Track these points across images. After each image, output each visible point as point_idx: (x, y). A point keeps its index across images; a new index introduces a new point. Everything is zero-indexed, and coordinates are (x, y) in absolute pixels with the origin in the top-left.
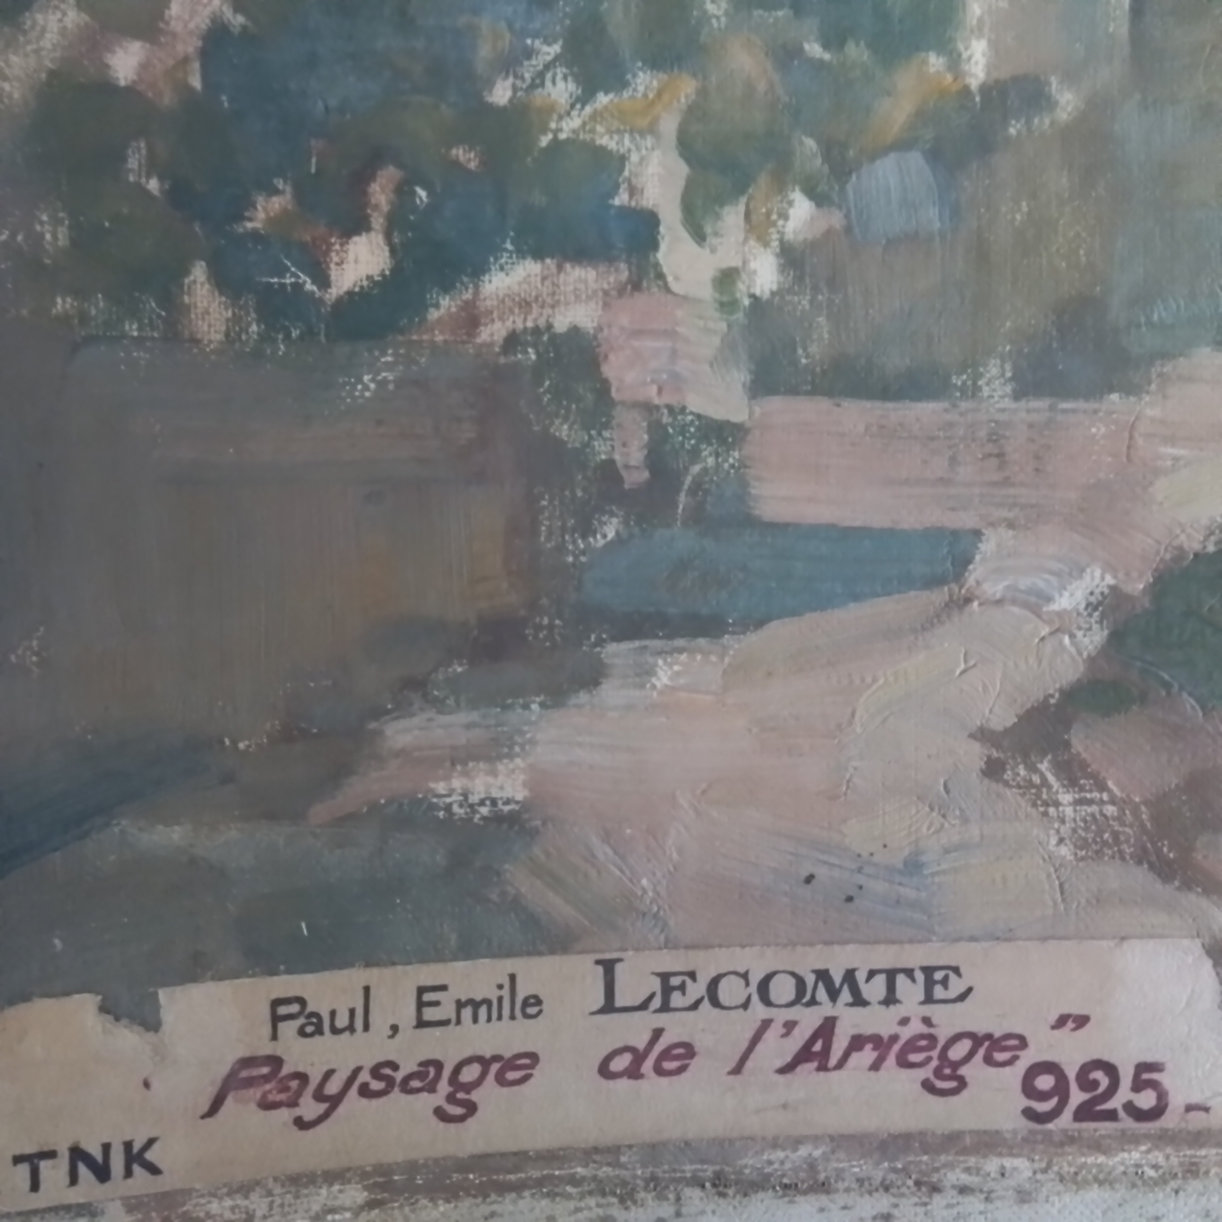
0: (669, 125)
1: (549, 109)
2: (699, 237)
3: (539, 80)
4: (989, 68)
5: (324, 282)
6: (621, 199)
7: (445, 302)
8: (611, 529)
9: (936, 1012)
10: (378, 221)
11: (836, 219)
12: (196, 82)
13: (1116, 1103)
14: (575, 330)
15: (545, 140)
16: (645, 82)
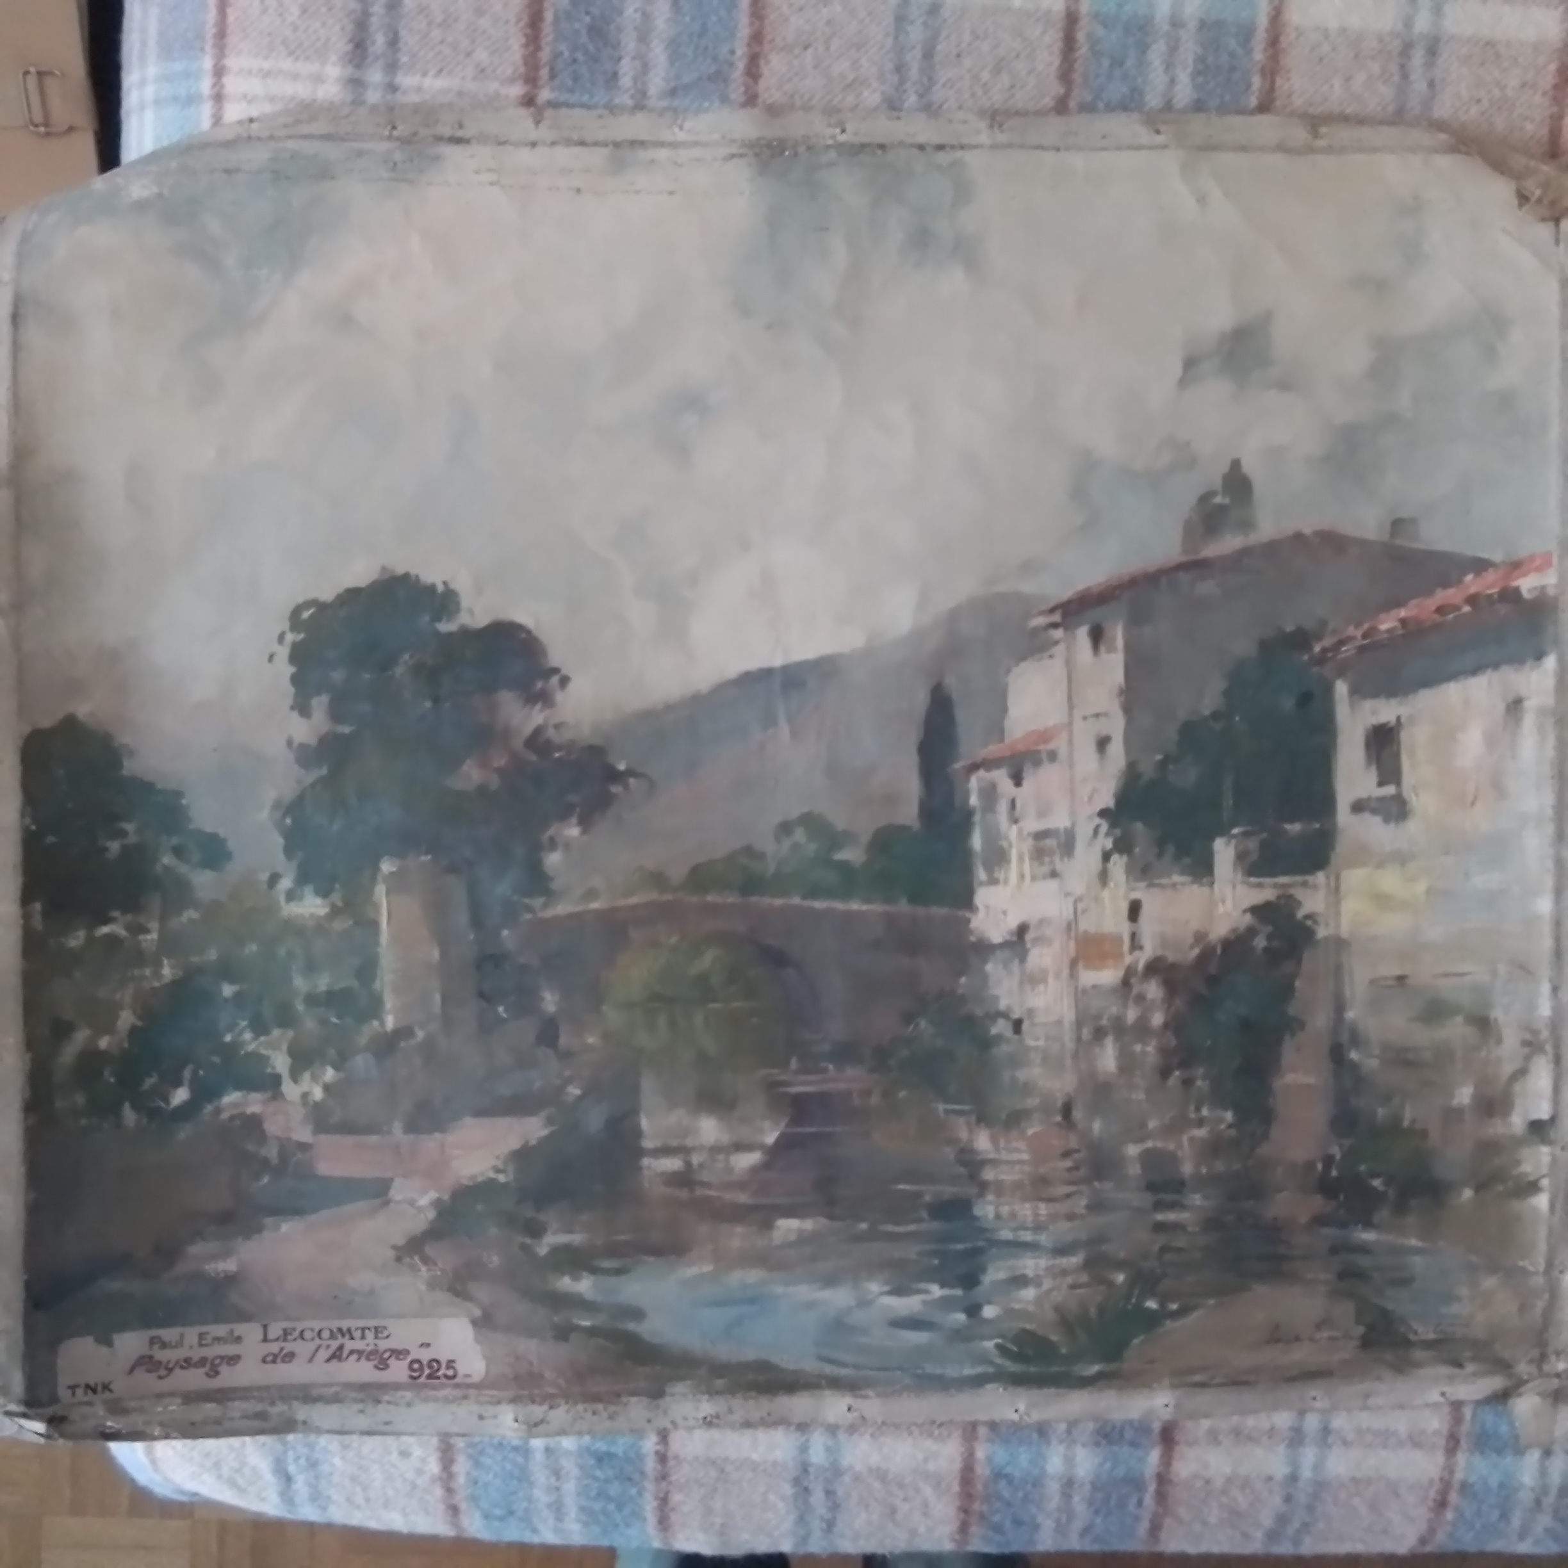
0: (285, 1047)
1: (245, 1042)
2: (296, 1082)
3: (241, 1032)
4: (394, 1024)
5: (167, 1101)
6: (269, 1070)
7: (208, 1106)
8: (266, 1180)
9: (377, 1342)
10: (186, 1082)
11: (341, 1075)
12: (126, 1045)
13: (440, 1373)
14: (254, 1115)
15: (243, 1052)
16: (276, 1032)
